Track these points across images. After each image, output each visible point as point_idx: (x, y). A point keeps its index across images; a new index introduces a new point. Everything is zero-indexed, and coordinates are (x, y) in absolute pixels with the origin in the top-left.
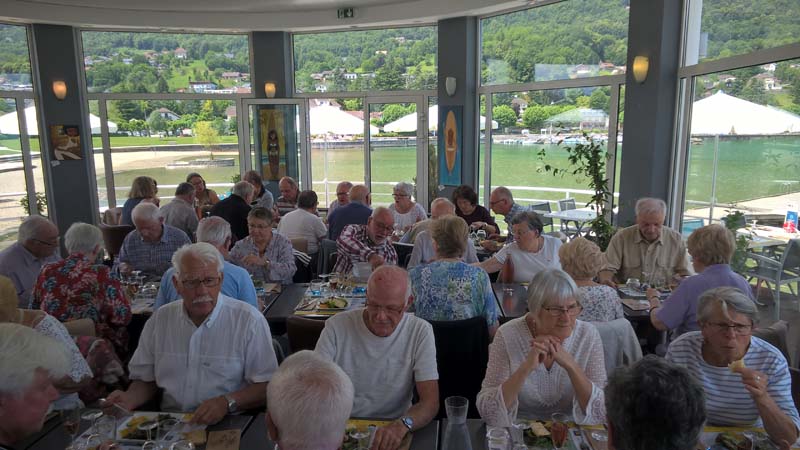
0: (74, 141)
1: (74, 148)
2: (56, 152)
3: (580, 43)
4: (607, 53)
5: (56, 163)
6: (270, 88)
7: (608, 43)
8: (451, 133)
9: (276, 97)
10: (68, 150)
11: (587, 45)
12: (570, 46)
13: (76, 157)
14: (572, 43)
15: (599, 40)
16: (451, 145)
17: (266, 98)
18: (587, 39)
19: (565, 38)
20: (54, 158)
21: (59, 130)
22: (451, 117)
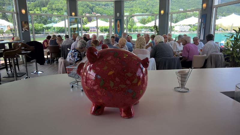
0: (27, 26)
1: (27, 28)
2: (23, 29)
3: (86, 6)
4: (94, 10)
5: (23, 32)
7: (94, 7)
8: (118, 25)
9: (75, 16)
10: (26, 28)
11: (88, 7)
12: (83, 7)
13: (28, 30)
14: (83, 6)
15: (91, 6)
16: (118, 28)
17: (72, 16)
18: (88, 6)
19: (81, 5)
20: (23, 30)
21: (23, 23)
22: (118, 22)
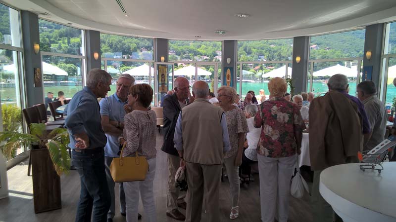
6: (163, 58)
8: (228, 76)
9: (164, 62)
16: (228, 79)
17: (161, 62)
22: (229, 71)
